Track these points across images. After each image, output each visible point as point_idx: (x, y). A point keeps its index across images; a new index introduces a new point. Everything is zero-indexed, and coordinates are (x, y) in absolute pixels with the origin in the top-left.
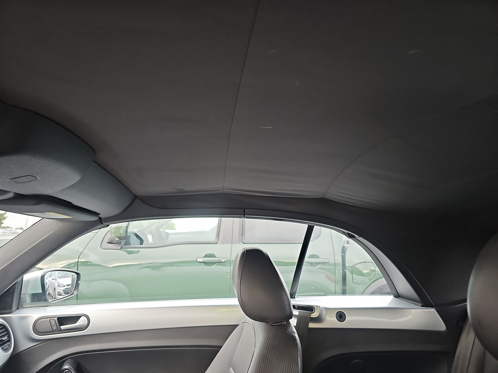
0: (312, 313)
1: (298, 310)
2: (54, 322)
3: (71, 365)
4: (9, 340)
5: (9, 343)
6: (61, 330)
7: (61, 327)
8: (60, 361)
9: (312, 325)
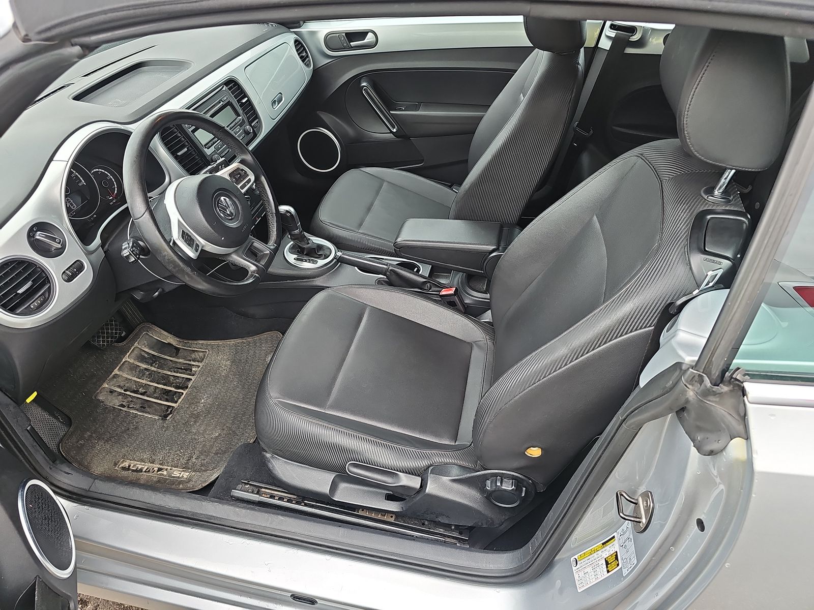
0: (632, 36)
1: (616, 32)
2: (343, 38)
3: (368, 82)
4: (307, 56)
5: (308, 59)
6: (352, 47)
7: (351, 43)
8: (357, 78)
9: (630, 51)
